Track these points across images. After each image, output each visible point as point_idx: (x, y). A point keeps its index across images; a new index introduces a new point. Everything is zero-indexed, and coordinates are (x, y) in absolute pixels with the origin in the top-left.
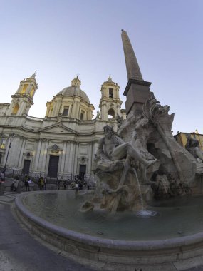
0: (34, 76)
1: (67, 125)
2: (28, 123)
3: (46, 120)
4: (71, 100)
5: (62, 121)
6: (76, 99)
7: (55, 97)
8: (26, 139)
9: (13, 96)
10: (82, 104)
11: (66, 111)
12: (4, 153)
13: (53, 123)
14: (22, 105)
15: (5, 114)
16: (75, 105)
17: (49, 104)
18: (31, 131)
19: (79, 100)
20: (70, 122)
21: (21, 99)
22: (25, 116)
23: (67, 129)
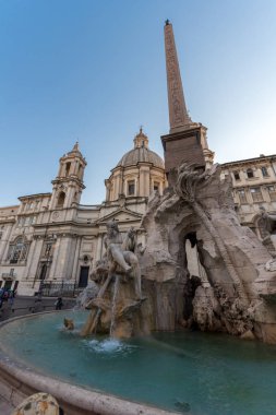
0: (76, 146)
1: (133, 208)
2: (81, 215)
3: (105, 207)
4: (137, 171)
5: (126, 205)
6: (143, 168)
7: (113, 171)
8: (82, 237)
9: (53, 183)
10: (153, 172)
11: (131, 188)
12: (51, 262)
13: (115, 209)
14: (69, 193)
15: (46, 208)
16: (142, 176)
17: (108, 182)
18: (88, 225)
19: (148, 168)
20: (136, 203)
21: (66, 185)
22: (77, 208)
23: (134, 214)
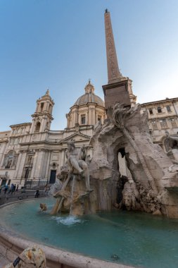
1: (84, 133)
2: (51, 137)
3: (66, 132)
4: (86, 108)
5: (80, 130)
6: (91, 107)
7: (71, 108)
8: (51, 151)
9: (33, 116)
10: (98, 109)
11: (83, 119)
12: (32, 167)
13: (73, 133)
14: (43, 123)
15: (28, 133)
16: (90, 111)
17: (68, 116)
18: (55, 144)
19: (94, 107)
20: (87, 129)
21: (41, 117)
22: (48, 132)
23: (85, 136)
